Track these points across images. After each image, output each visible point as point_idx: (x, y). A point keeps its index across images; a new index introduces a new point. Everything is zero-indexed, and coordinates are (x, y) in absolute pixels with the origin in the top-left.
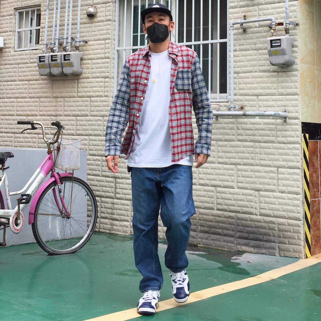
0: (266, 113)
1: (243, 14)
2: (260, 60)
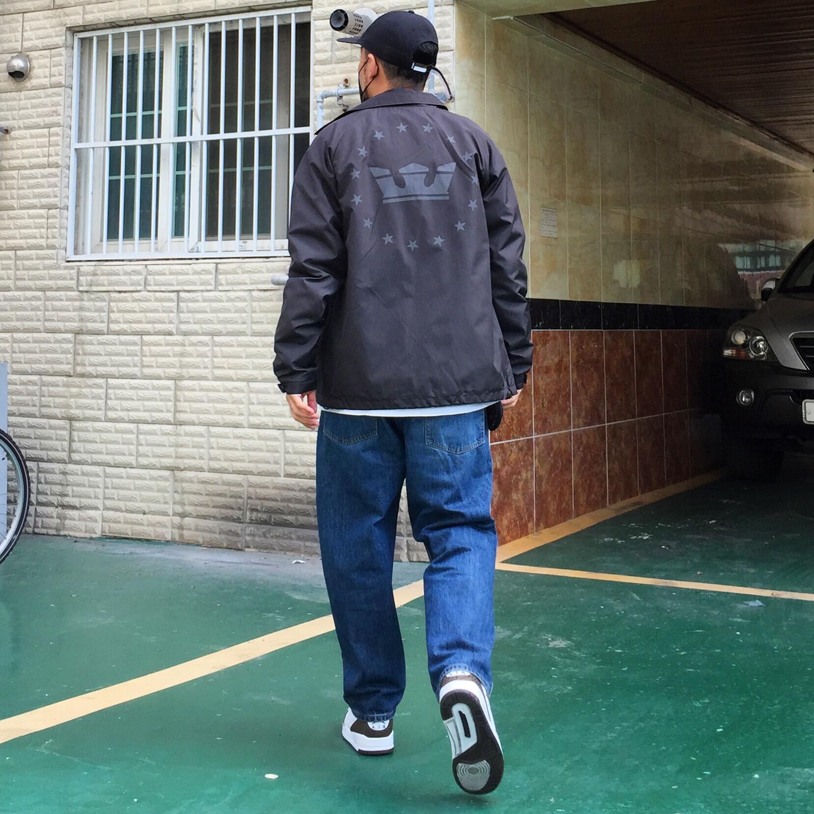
1: (344, 76)
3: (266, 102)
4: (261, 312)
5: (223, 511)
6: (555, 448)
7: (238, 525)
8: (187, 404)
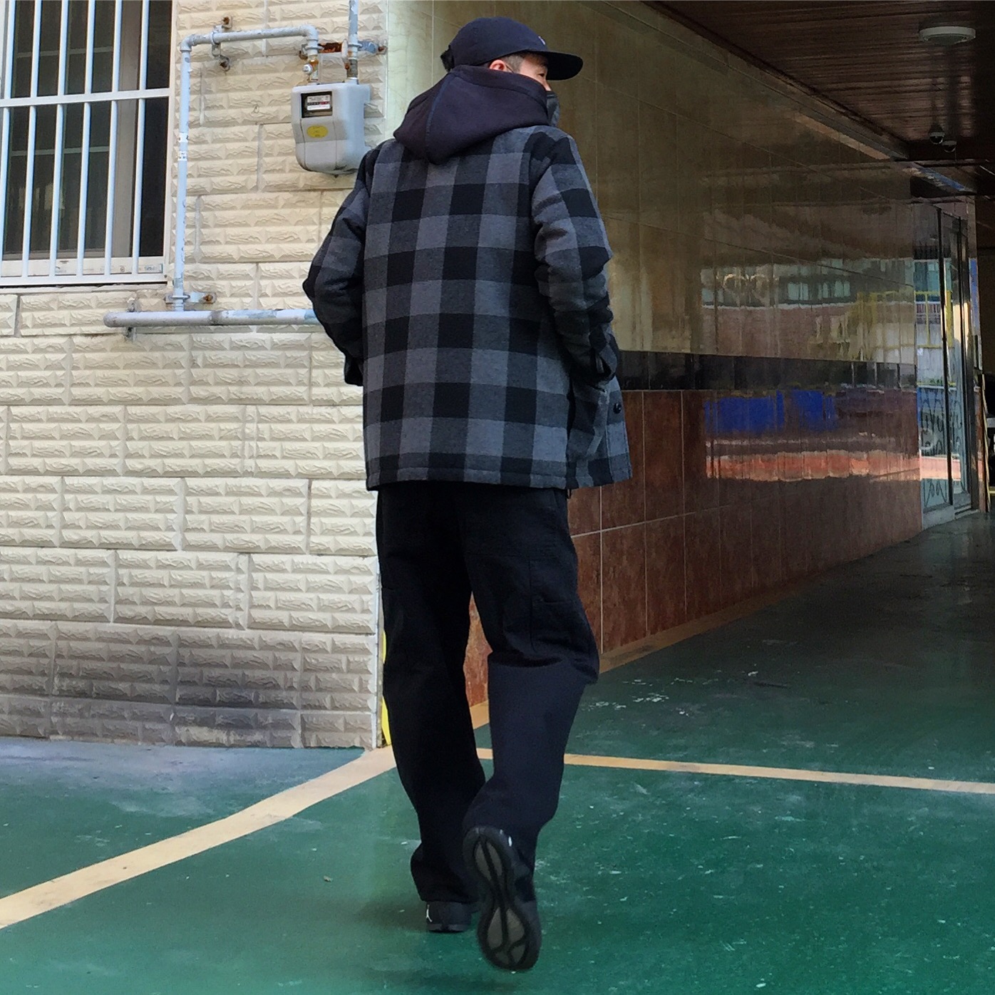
0: (279, 315)
1: (223, 14)
2: (268, 155)
3: (103, 50)
4: (86, 368)
5: (16, 678)
7: (40, 699)
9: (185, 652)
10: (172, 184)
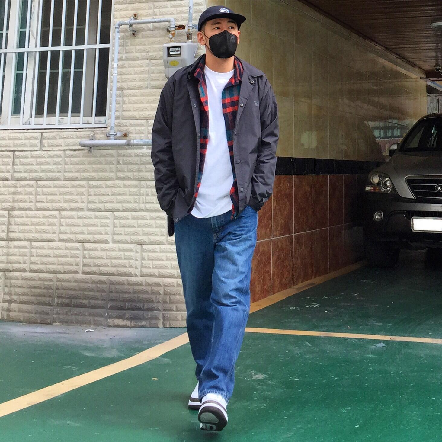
1: (134, 12)
2: (152, 73)
3: (81, 27)
4: (71, 164)
5: (38, 298)
6: (261, 250)
7: (50, 307)
8: (17, 227)
9: (113, 287)
10: (110, 85)
